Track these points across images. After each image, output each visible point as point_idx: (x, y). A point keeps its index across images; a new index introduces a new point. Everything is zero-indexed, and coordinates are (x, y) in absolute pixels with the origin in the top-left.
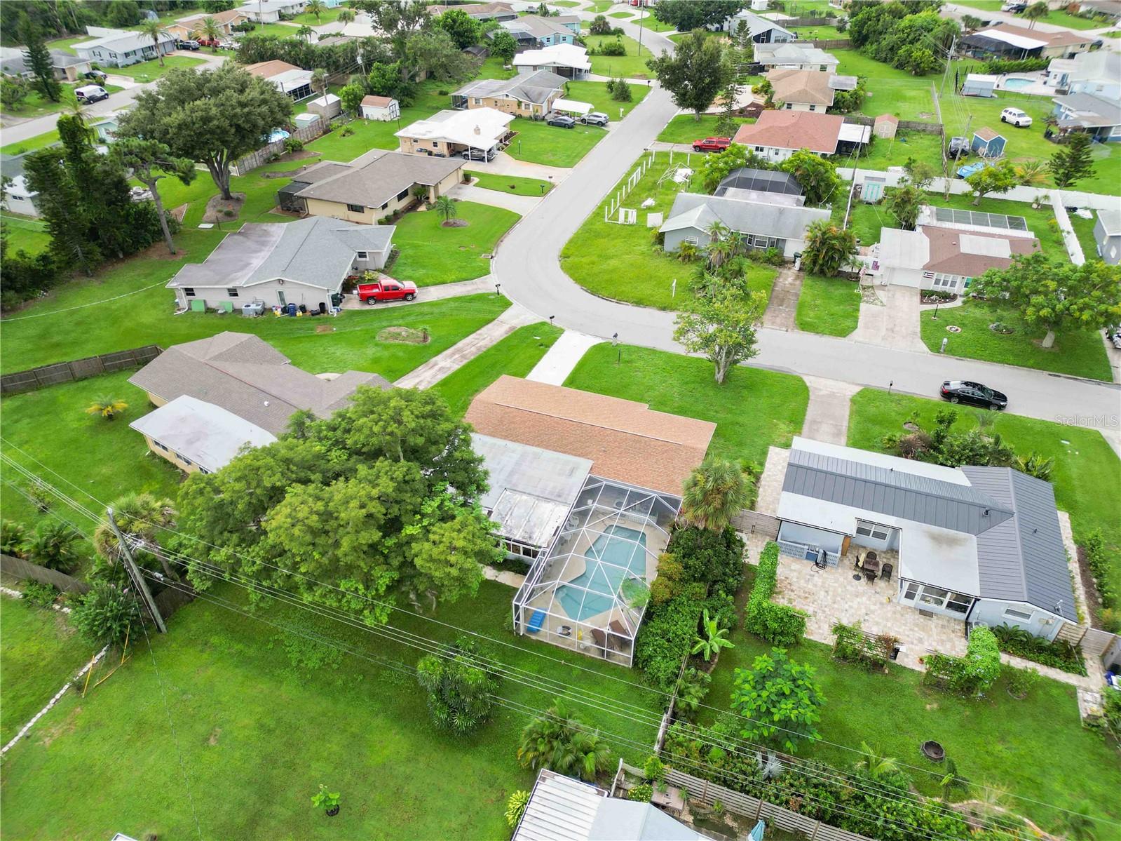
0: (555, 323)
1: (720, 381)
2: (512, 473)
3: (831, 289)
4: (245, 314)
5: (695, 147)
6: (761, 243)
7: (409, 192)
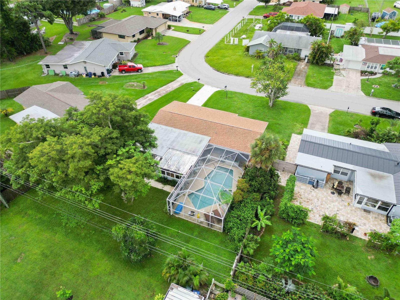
0: (200, 82)
1: (271, 106)
2: (174, 141)
3: (321, 70)
4: (70, 76)
5: (264, 16)
6: (291, 52)
7: (145, 31)
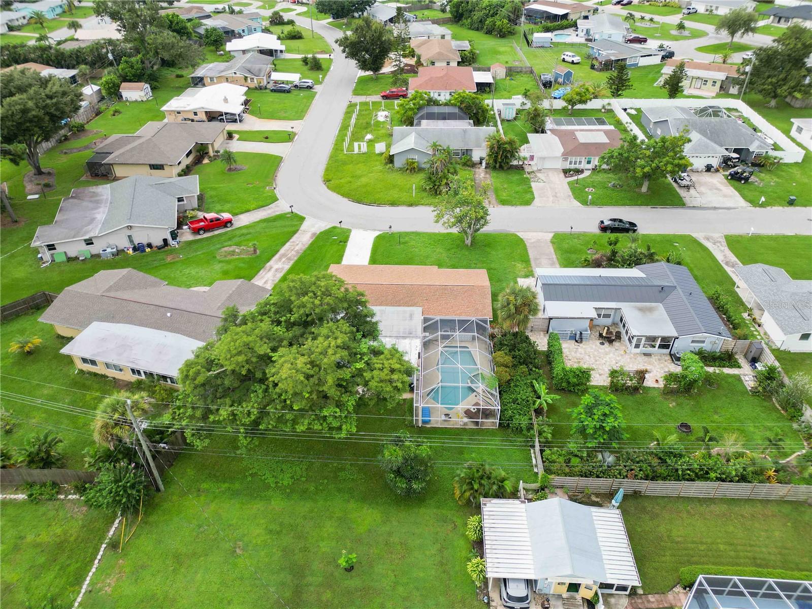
0: (343, 226)
1: (469, 244)
3: (510, 177)
4: (103, 257)
5: (383, 96)
6: (457, 154)
7: (193, 151)
